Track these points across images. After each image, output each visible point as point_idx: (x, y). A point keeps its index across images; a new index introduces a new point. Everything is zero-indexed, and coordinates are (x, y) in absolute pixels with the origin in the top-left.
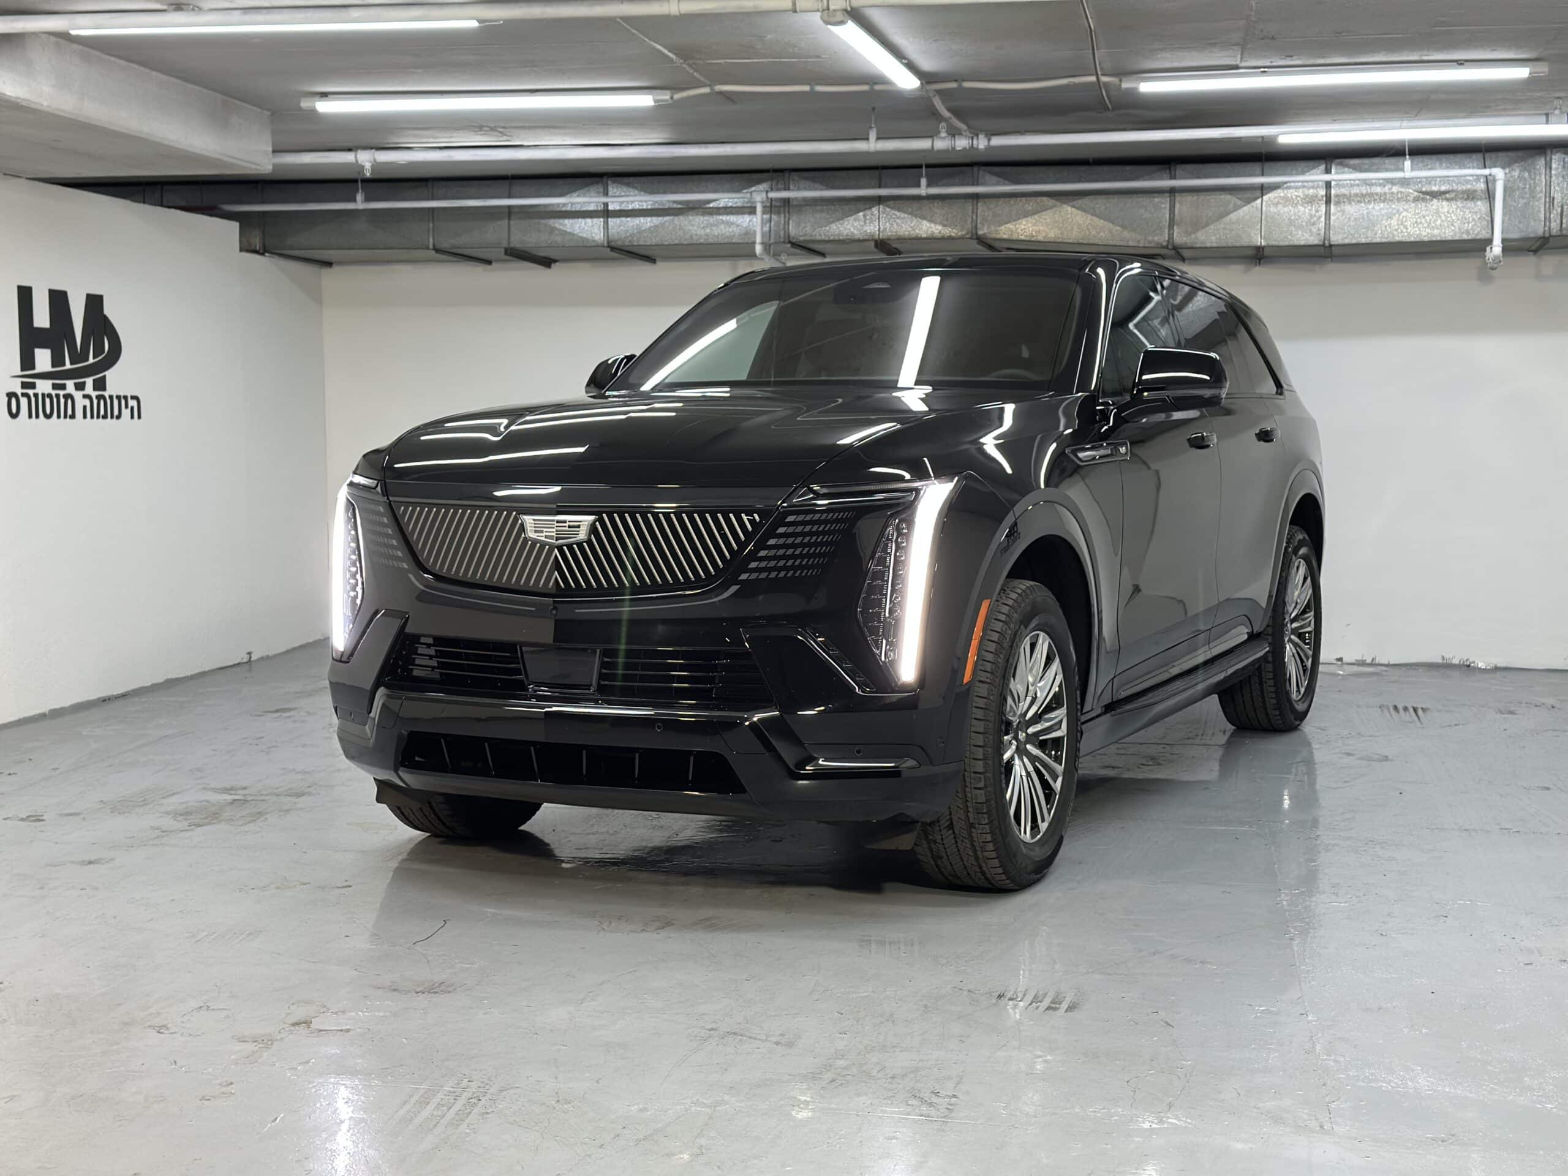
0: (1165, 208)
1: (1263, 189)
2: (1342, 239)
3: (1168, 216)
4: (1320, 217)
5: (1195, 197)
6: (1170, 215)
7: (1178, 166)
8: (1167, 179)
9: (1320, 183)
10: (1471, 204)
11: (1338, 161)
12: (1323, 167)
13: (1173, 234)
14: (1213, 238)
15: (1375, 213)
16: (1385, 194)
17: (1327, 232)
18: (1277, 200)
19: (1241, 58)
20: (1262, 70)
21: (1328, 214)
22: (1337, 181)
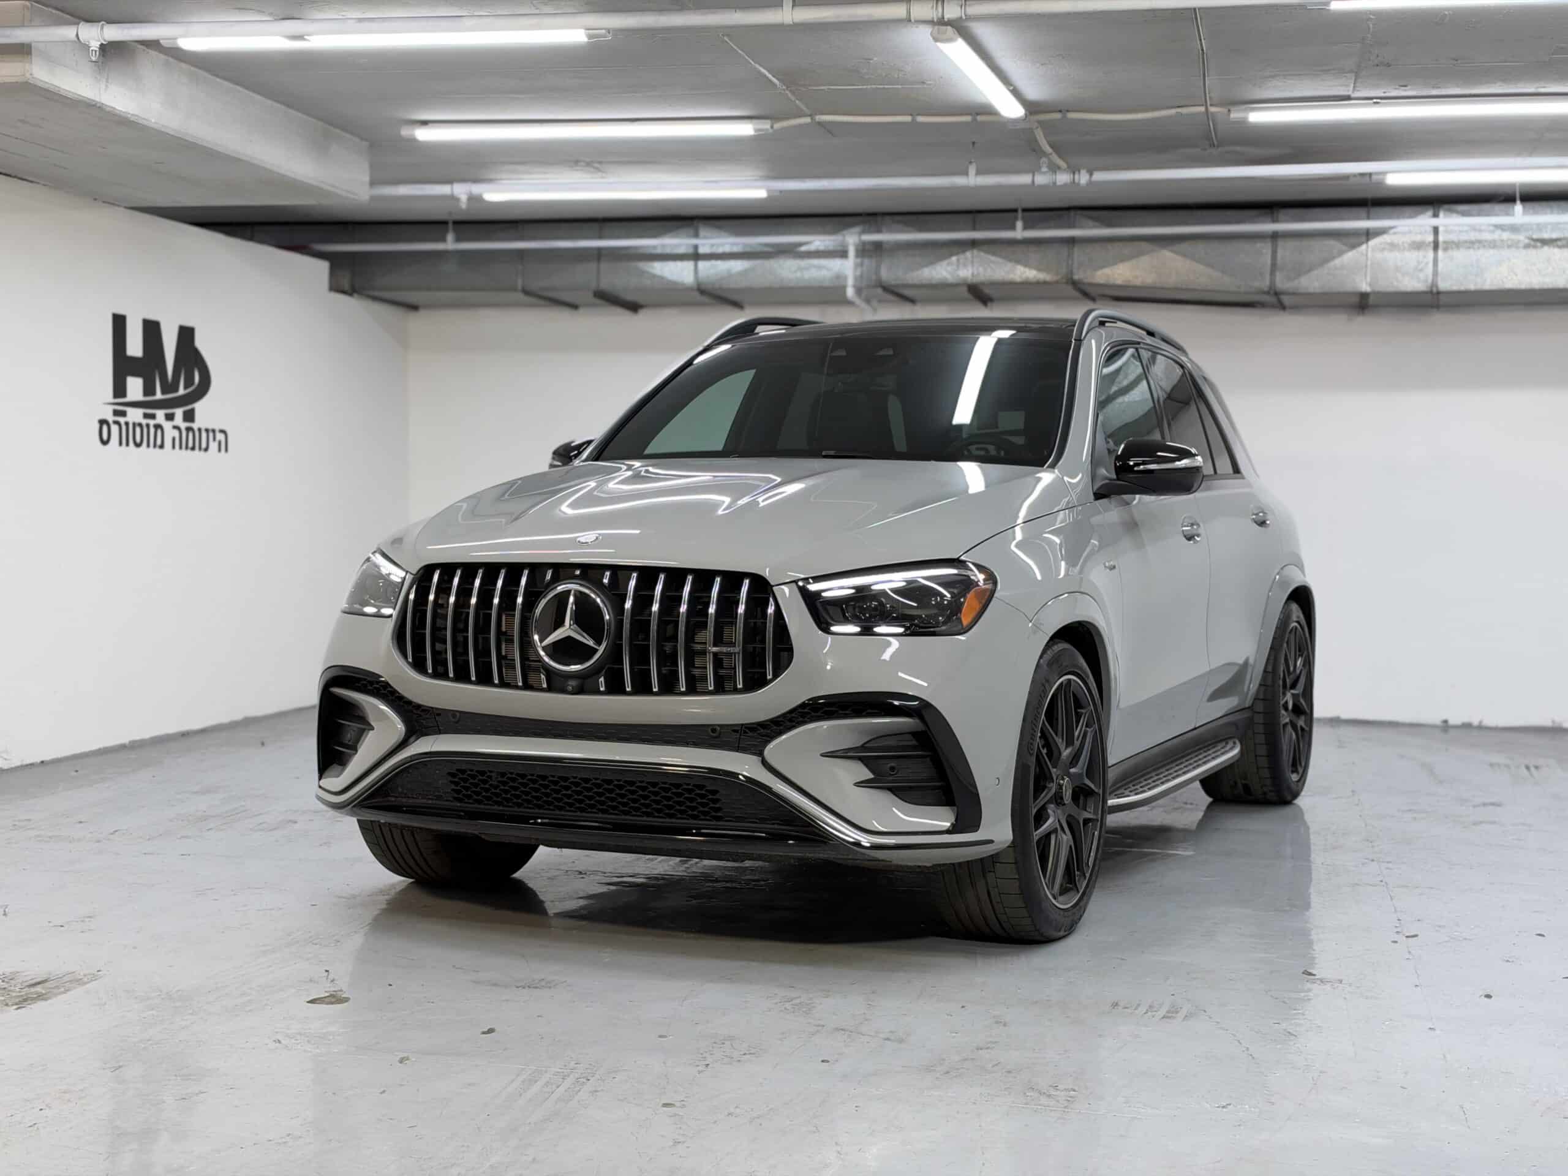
0: (1267, 254)
1: (1369, 234)
2: (1451, 286)
3: (1269, 262)
4: (1427, 263)
5: (1299, 242)
6: (1272, 260)
7: (1281, 212)
8: (1269, 223)
9: (1428, 228)
11: (1446, 206)
12: (1430, 213)
13: (1275, 280)
14: (1316, 284)
15: (1484, 260)
16: (1495, 241)
17: (1435, 279)
18: (1382, 246)
19: (1354, 87)
20: (1375, 100)
21: (1435, 261)
22: (1445, 226)
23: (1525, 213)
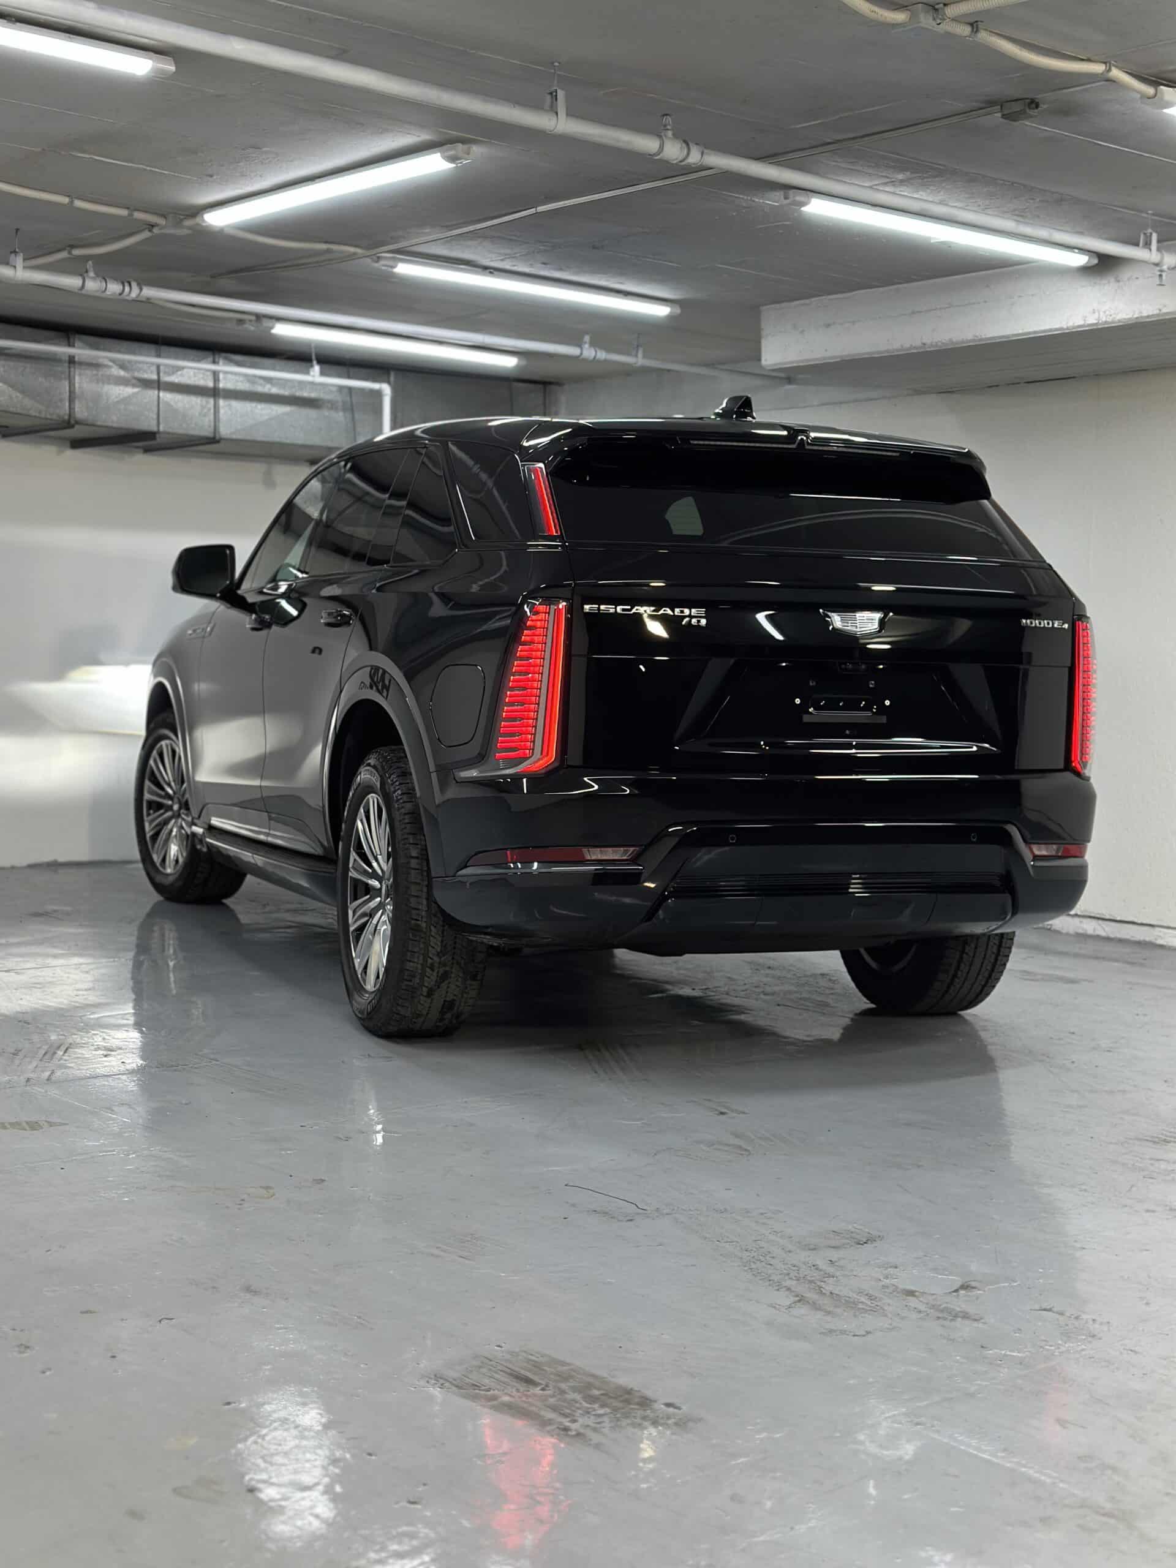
0: (65, 379)
2: (232, 433)
3: (67, 388)
4: (209, 409)
5: (95, 372)
6: (70, 387)
7: (77, 336)
8: (65, 346)
9: (209, 373)
10: (333, 414)
11: (224, 355)
12: (211, 359)
13: (74, 409)
14: (115, 418)
15: (257, 411)
17: (217, 424)
21: (216, 409)
22: (226, 373)
23: (322, 374)
